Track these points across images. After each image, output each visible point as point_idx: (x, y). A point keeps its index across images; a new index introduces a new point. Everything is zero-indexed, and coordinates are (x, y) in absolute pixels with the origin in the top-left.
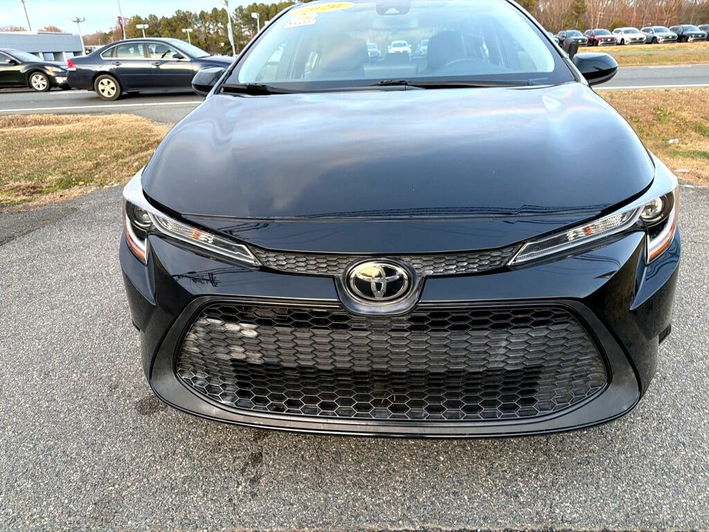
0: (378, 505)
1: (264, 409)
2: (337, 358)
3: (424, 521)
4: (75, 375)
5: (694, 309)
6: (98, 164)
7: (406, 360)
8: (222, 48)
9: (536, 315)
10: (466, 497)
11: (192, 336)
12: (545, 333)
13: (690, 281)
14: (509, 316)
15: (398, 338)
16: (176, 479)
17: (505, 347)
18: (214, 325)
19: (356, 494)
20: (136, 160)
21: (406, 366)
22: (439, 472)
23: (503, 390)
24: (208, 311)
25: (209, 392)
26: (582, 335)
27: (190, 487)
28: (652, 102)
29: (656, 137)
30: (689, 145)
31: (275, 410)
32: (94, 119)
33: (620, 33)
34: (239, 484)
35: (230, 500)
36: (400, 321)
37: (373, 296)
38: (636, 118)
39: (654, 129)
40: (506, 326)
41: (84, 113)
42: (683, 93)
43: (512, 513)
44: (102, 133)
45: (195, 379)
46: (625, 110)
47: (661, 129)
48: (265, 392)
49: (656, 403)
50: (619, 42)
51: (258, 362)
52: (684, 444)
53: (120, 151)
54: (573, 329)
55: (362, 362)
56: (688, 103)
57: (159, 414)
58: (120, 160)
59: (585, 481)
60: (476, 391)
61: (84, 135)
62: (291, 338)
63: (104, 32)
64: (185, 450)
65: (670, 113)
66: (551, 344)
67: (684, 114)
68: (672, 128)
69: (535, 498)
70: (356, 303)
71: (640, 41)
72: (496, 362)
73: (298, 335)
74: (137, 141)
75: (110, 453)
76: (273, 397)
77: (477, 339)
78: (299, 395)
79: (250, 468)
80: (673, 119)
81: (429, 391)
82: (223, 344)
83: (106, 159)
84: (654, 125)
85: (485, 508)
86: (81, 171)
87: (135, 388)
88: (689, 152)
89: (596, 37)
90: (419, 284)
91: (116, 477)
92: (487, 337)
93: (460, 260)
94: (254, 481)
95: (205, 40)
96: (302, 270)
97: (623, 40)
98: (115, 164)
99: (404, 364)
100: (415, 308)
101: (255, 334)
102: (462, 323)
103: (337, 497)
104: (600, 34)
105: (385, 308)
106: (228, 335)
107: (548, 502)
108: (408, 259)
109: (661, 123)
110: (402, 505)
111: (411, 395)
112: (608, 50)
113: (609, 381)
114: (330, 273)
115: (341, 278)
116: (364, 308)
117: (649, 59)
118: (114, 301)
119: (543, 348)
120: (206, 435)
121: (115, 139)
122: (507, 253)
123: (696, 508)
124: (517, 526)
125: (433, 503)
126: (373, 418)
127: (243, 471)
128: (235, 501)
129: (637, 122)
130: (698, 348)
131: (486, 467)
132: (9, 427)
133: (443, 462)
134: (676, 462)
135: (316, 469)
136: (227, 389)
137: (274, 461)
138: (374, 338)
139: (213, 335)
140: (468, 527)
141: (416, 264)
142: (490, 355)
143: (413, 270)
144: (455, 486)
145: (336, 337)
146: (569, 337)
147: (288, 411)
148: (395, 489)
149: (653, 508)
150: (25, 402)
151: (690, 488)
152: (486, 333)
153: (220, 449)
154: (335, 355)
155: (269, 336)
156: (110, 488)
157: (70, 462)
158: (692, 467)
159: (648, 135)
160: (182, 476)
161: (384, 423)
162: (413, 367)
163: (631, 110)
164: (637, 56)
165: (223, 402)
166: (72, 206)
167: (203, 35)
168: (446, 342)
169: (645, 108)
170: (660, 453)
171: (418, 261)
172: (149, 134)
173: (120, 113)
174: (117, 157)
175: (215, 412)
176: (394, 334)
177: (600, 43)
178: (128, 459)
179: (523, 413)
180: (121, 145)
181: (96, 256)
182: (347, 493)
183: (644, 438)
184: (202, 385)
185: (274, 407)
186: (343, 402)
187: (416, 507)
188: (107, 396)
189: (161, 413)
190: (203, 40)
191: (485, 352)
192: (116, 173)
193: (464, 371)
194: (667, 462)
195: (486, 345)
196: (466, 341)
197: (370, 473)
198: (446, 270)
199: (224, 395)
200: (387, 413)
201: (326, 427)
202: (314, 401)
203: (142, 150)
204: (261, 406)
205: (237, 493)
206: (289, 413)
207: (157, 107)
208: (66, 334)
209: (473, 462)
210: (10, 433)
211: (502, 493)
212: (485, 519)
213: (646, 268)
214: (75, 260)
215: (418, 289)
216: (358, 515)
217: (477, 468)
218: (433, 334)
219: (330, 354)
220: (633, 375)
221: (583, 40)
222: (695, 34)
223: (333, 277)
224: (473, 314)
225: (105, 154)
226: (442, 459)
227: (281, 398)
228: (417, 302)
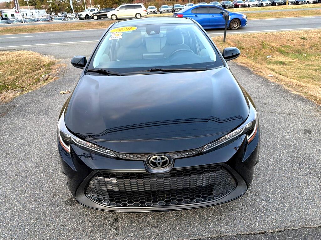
0: (162, 233)
1: (120, 205)
2: (146, 187)
3: (178, 238)
4: (37, 191)
5: (270, 144)
6: (17, 77)
7: (170, 186)
8: (67, 9)
9: (211, 169)
10: (192, 227)
11: (92, 182)
12: (215, 174)
13: (270, 131)
14: (202, 170)
15: (166, 180)
16: (87, 231)
17: (202, 179)
18: (101, 179)
19: (154, 230)
20: (36, 75)
21: (170, 188)
22: (182, 219)
23: (202, 192)
24: (98, 175)
25: (99, 200)
26: (226, 173)
27: (93, 234)
28: (260, 39)
29: (262, 55)
30: (275, 58)
31: (124, 205)
32: (12, 54)
33: (248, 2)
34: (111, 231)
35: (109, 237)
36: (167, 174)
37: (158, 167)
38: (254, 46)
39: (261, 51)
40: (202, 173)
41: (5, 50)
42: (273, 35)
43: (207, 231)
44: (16, 61)
45: (93, 196)
46: (249, 43)
47: (264, 51)
48: (120, 199)
49: (255, 185)
50: (247, 6)
51: (117, 190)
52: (264, 200)
53: (27, 70)
54: (223, 171)
55: (154, 188)
56: (275, 39)
57: (75, 205)
58: (28, 75)
59: (231, 217)
60: (194, 193)
61: (8, 62)
62: (129, 182)
63: (7, 2)
64: (89, 219)
65: (267, 44)
66: (217, 177)
67: (273, 44)
68: (268, 50)
69: (215, 225)
70: (152, 169)
71: (256, 6)
72: (199, 184)
73: (132, 181)
74: (35, 65)
75: (60, 223)
76: (123, 201)
77: (193, 178)
78: (132, 199)
79: (114, 224)
80: (269, 46)
81: (178, 194)
82: (104, 185)
83: (21, 74)
84: (261, 50)
85: (198, 231)
86: (9, 81)
87: (63, 195)
88: (275, 61)
89: (238, 4)
90: (173, 162)
91: (64, 233)
92: (196, 177)
93: (185, 152)
94: (117, 229)
95: (58, 5)
96: (132, 159)
97: (249, 5)
98: (25, 77)
99: (169, 187)
100: (172, 170)
101: (116, 181)
102: (188, 173)
103: (147, 232)
104: (239, 3)
105: (162, 170)
106: (106, 182)
107: (219, 226)
108: (168, 153)
109: (264, 49)
110: (170, 232)
111: (172, 196)
112: (242, 10)
113: (237, 185)
114: (142, 159)
115: (146, 161)
116: (155, 171)
117: (260, 15)
118: (45, 154)
119: (214, 178)
120: (96, 212)
121: (24, 64)
122: (201, 149)
123: (266, 223)
124: (209, 236)
125: (181, 231)
126: (159, 205)
127: (112, 225)
128: (111, 238)
129: (254, 48)
130: (271, 160)
131: (198, 215)
132: (16, 216)
133: (183, 215)
134: (261, 207)
135: (139, 222)
136: (105, 199)
137: (123, 220)
138: (158, 180)
139: (100, 182)
140: (193, 238)
141: (171, 155)
142: (197, 182)
143: (170, 157)
144: (188, 224)
145: (145, 181)
146: (222, 174)
147: (129, 205)
148: (167, 227)
149: (253, 225)
150: (19, 205)
151: (265, 216)
152: (196, 176)
153: (102, 218)
154: (145, 186)
155: (121, 182)
156: (63, 237)
157: (45, 229)
158: (266, 208)
159: (259, 54)
160: (90, 230)
161: (163, 207)
162: (172, 188)
163: (252, 43)
164: (255, 14)
165: (104, 204)
166: (12, 105)
167: (57, 3)
168: (183, 179)
169: (257, 42)
170: (256, 204)
171: (172, 154)
172: (40, 61)
173: (24, 50)
174: (26, 73)
175: (101, 207)
176: (165, 179)
177: (239, 6)
178: (67, 225)
179: (209, 199)
180: (27, 67)
181: (31, 132)
182: (151, 230)
183: (251, 199)
184: (96, 198)
185: (123, 204)
186: (148, 201)
187: (175, 233)
188: (53, 199)
189: (76, 205)
190: (57, 5)
191: (196, 181)
192: (26, 81)
193: (189, 188)
194: (258, 207)
195: (196, 179)
196: (189, 179)
197: (158, 222)
198: (181, 156)
199: (104, 201)
200: (163, 203)
201: (142, 210)
202: (137, 201)
203: (37, 69)
204: (118, 204)
205: (111, 235)
206: (129, 206)
207: (41, 46)
208: (28, 172)
209: (194, 214)
210: (17, 219)
211: (204, 225)
212: (199, 234)
213: (247, 146)
214: (22, 135)
215: (172, 163)
216: (155, 238)
217: (195, 216)
218: (178, 178)
219: (143, 186)
220: (245, 182)
221: (232, 5)
222: (279, 2)
223: (143, 160)
224: (191, 170)
225: (20, 72)
226: (183, 214)
227: (126, 201)
228: (173, 168)
